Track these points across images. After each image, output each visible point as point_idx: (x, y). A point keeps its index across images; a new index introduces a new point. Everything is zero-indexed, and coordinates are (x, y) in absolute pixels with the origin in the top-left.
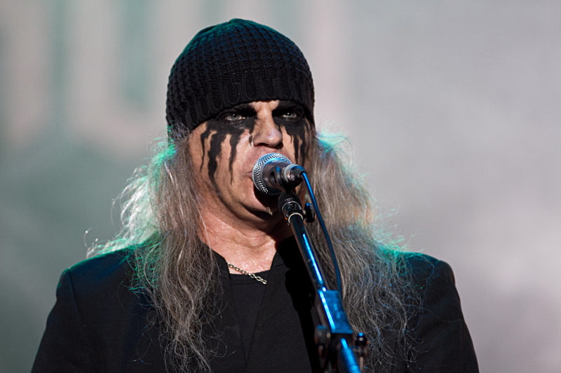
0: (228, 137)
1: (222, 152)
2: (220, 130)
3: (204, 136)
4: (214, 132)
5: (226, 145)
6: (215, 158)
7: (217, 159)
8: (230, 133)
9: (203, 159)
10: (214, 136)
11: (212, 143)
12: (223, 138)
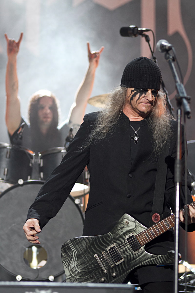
0: (139, 94)
1: (136, 97)
2: (137, 91)
3: (132, 91)
4: (136, 91)
5: (138, 96)
6: (133, 97)
7: (134, 98)
8: (140, 93)
9: (130, 95)
10: (135, 92)
11: (134, 93)
12: (138, 94)
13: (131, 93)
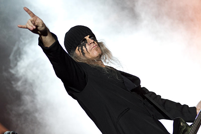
2: (81, 46)
3: (78, 50)
7: (84, 52)
9: (80, 54)
12: (83, 47)
13: (79, 52)
